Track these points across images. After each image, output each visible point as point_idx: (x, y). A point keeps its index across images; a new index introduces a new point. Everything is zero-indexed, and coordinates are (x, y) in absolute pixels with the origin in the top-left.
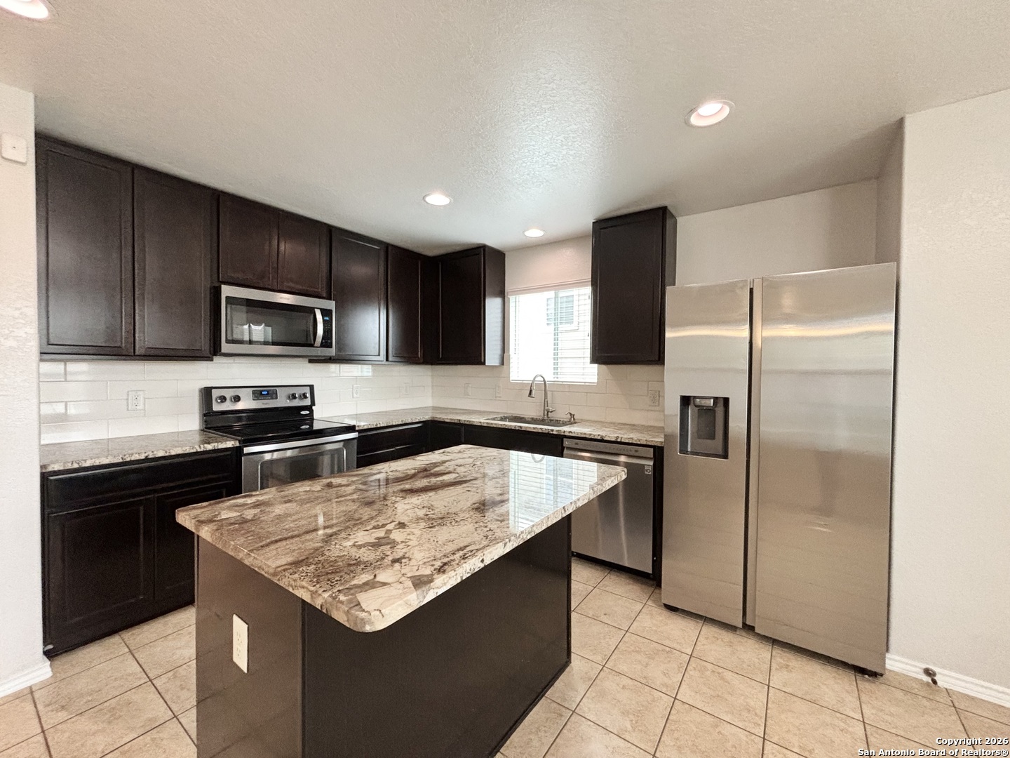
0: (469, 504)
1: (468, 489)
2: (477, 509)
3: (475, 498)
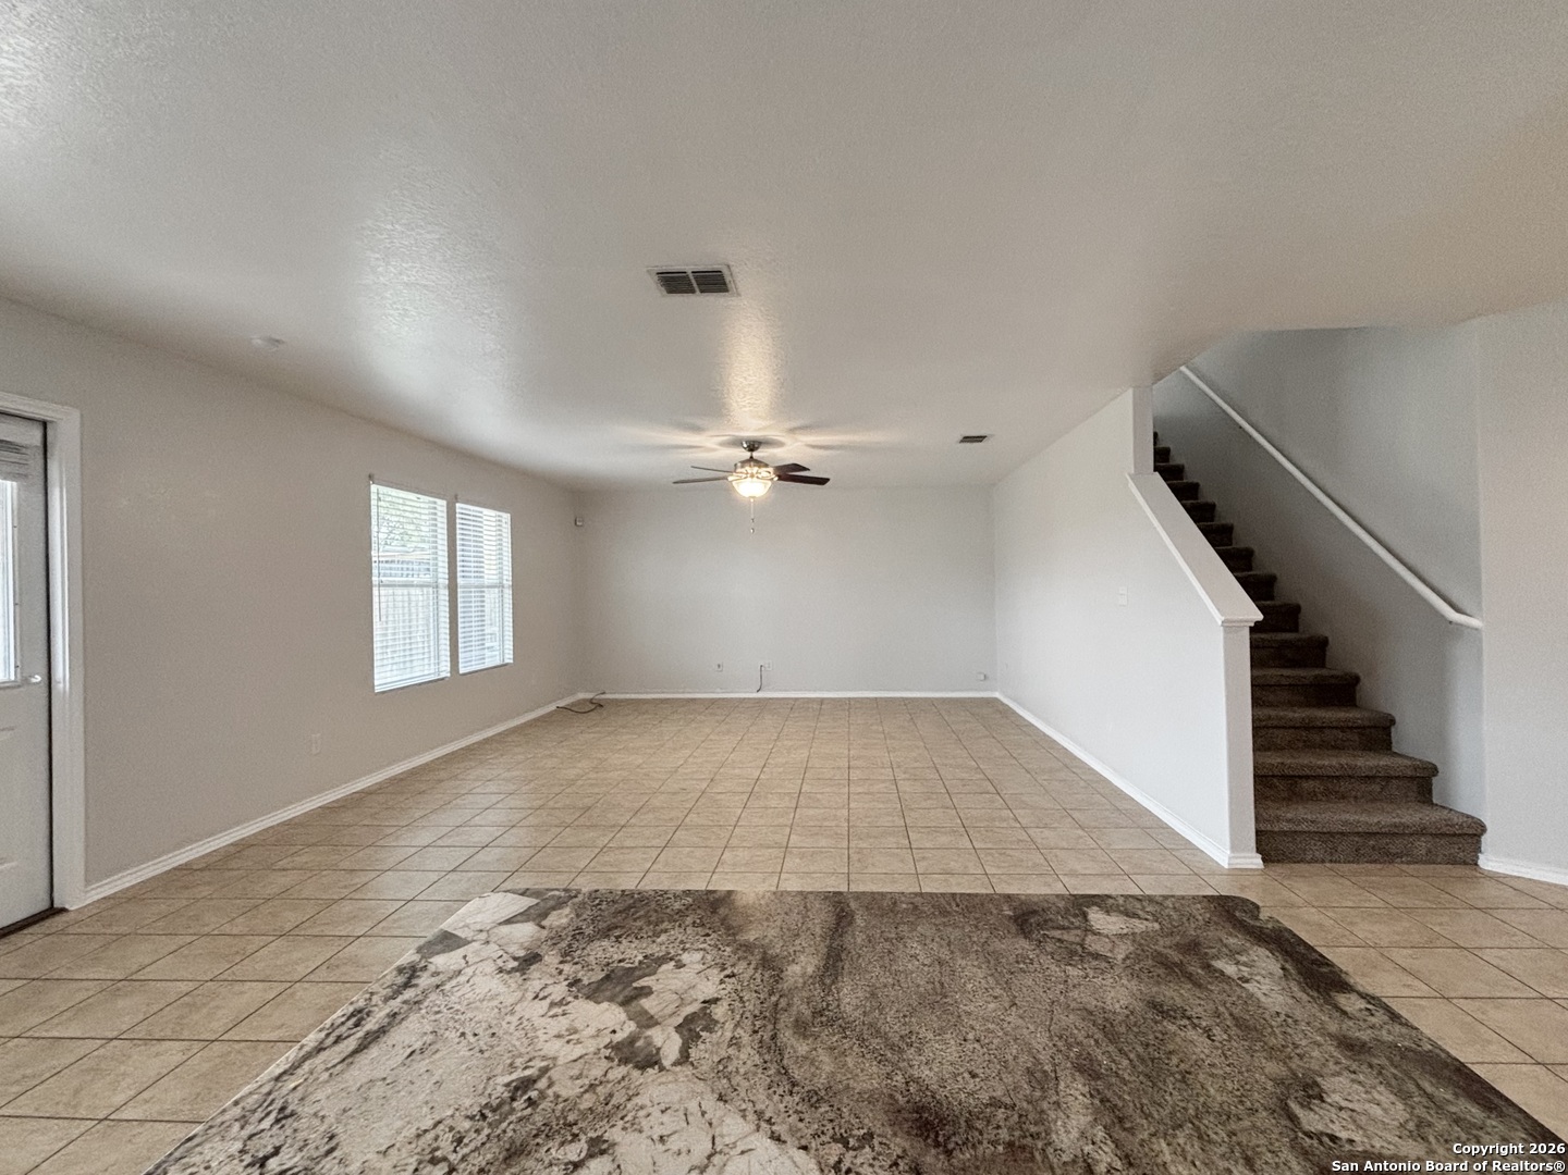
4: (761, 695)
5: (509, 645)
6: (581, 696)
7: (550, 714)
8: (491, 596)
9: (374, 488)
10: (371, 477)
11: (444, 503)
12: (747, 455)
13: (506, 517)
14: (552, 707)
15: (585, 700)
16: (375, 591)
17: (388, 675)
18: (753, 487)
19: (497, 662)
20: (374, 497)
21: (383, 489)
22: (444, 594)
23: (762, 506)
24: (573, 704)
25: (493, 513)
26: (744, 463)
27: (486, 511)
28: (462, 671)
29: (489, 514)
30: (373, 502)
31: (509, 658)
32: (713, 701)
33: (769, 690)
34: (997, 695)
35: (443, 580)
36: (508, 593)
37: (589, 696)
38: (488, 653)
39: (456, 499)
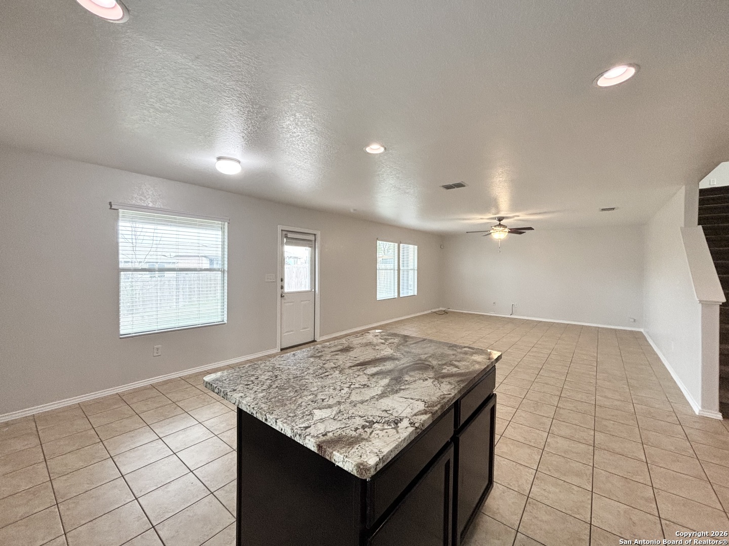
0: (355, 350)
1: (356, 359)
2: (351, 348)
3: (352, 354)
4: (512, 316)
5: (416, 289)
6: (441, 309)
7: (429, 313)
8: (411, 273)
9: (378, 242)
10: (377, 239)
11: (397, 244)
12: (498, 222)
13: (416, 247)
14: (430, 311)
15: (442, 310)
16: (378, 271)
17: (381, 295)
18: (499, 235)
19: (412, 294)
20: (378, 244)
21: (380, 242)
22: (396, 272)
23: (504, 242)
24: (439, 311)
25: (412, 246)
26: (498, 225)
27: (410, 246)
28: (401, 296)
29: (411, 246)
30: (378, 246)
31: (416, 294)
32: (491, 316)
33: (516, 315)
34: (642, 330)
35: (396, 268)
36: (416, 272)
37: (444, 309)
38: (410, 291)
39: (401, 243)
